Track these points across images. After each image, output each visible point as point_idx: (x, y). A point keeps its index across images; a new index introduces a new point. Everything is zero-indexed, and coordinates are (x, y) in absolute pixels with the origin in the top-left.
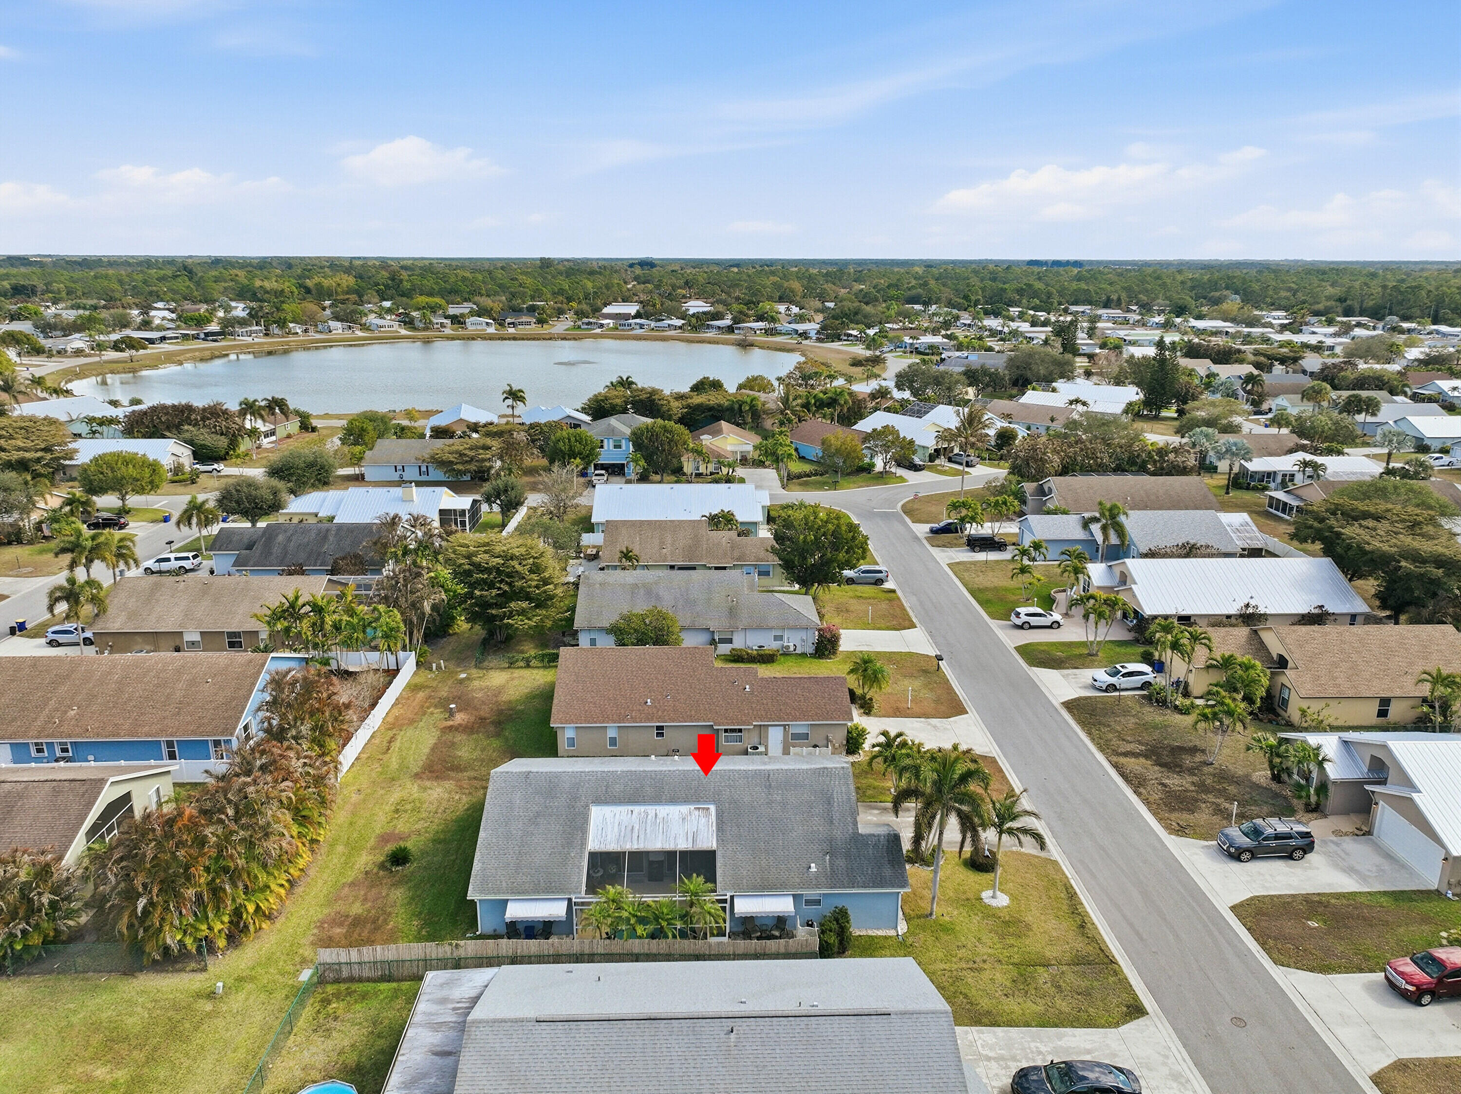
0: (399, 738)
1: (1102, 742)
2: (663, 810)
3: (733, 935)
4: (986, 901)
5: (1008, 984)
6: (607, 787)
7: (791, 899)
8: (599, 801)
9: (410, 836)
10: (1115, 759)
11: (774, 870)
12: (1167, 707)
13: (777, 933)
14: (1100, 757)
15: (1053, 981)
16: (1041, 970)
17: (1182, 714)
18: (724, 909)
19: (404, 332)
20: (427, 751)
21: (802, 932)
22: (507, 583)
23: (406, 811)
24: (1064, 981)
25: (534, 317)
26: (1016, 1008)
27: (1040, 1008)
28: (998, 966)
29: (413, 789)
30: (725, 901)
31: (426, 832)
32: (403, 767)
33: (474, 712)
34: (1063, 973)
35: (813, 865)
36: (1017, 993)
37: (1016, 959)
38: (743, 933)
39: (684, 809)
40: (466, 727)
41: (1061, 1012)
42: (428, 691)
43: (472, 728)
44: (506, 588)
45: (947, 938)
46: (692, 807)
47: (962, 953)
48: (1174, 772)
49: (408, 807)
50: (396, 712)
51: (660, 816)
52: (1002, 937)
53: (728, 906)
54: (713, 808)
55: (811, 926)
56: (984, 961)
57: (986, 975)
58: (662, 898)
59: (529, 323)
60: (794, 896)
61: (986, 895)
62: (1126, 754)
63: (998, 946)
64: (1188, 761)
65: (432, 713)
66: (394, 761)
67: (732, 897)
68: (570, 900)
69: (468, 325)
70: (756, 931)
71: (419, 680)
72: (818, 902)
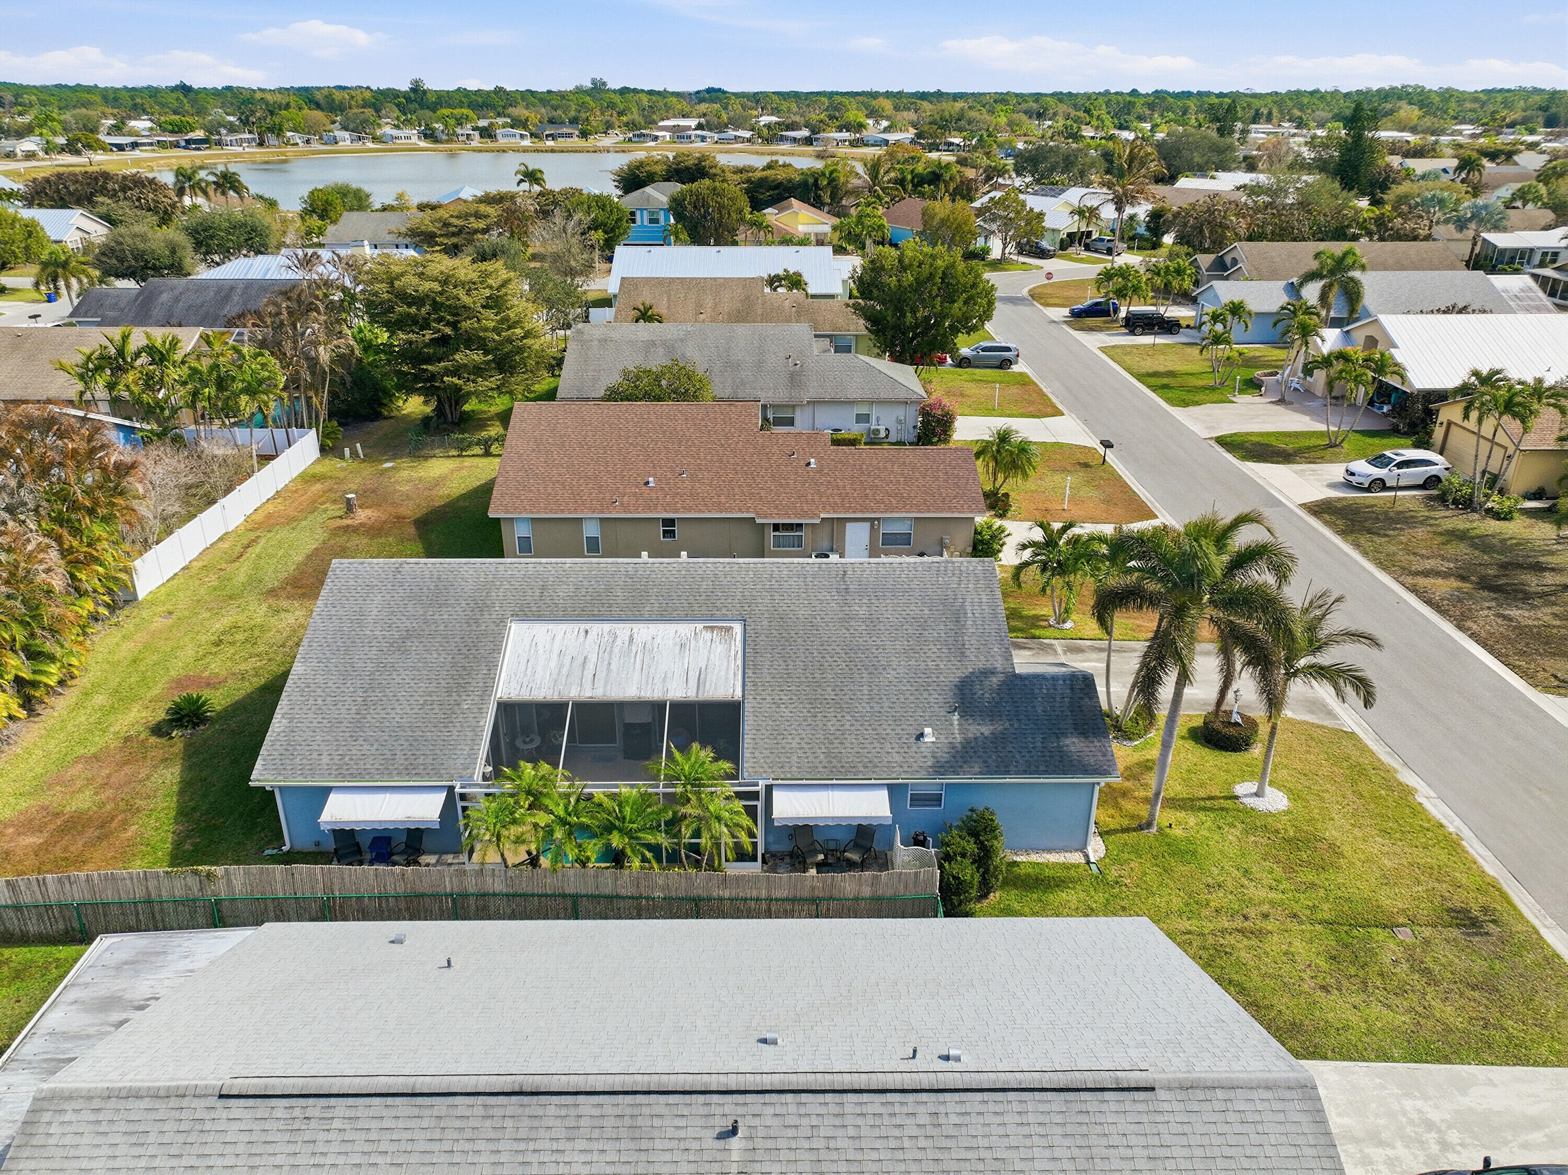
0: (262, 542)
1: (1382, 556)
2: (644, 631)
3: (771, 860)
4: (1246, 801)
5: (1322, 962)
6: (543, 588)
7: (885, 793)
8: (527, 614)
9: (225, 681)
10: (1409, 580)
11: (851, 738)
12: (1474, 510)
13: (855, 857)
14: (1384, 578)
15: (1411, 959)
16: (1380, 935)
17: (1499, 519)
18: (751, 812)
19: (423, 144)
20: (300, 558)
21: (903, 853)
22: (448, 324)
23: (232, 644)
24: (1435, 960)
25: (577, 129)
26: (1354, 1018)
27: (1403, 1019)
28: (1295, 926)
29: (258, 611)
30: (755, 796)
31: (257, 675)
32: (254, 581)
33: (390, 509)
34: (1427, 942)
35: (928, 730)
36: (1345, 983)
37: (1326, 911)
38: (792, 855)
39: (685, 629)
40: (372, 528)
41: (1448, 1030)
42: (328, 484)
43: (381, 529)
44: (448, 331)
45: (1185, 869)
46: (700, 626)
47: (1217, 899)
48: (1515, 599)
49: (240, 637)
50: (270, 508)
51: (638, 639)
52: (1289, 869)
53: (760, 804)
54: (738, 628)
55: (923, 843)
56: (1266, 916)
57: (1275, 944)
58: (625, 789)
59: (570, 135)
60: (890, 787)
61: (1244, 788)
62: (1426, 574)
63: (1285, 885)
64: (1532, 582)
65: (326, 510)
66: (242, 572)
67: (769, 789)
68: (451, 789)
69: (499, 137)
70: (816, 852)
71: (319, 469)
72: (936, 799)
